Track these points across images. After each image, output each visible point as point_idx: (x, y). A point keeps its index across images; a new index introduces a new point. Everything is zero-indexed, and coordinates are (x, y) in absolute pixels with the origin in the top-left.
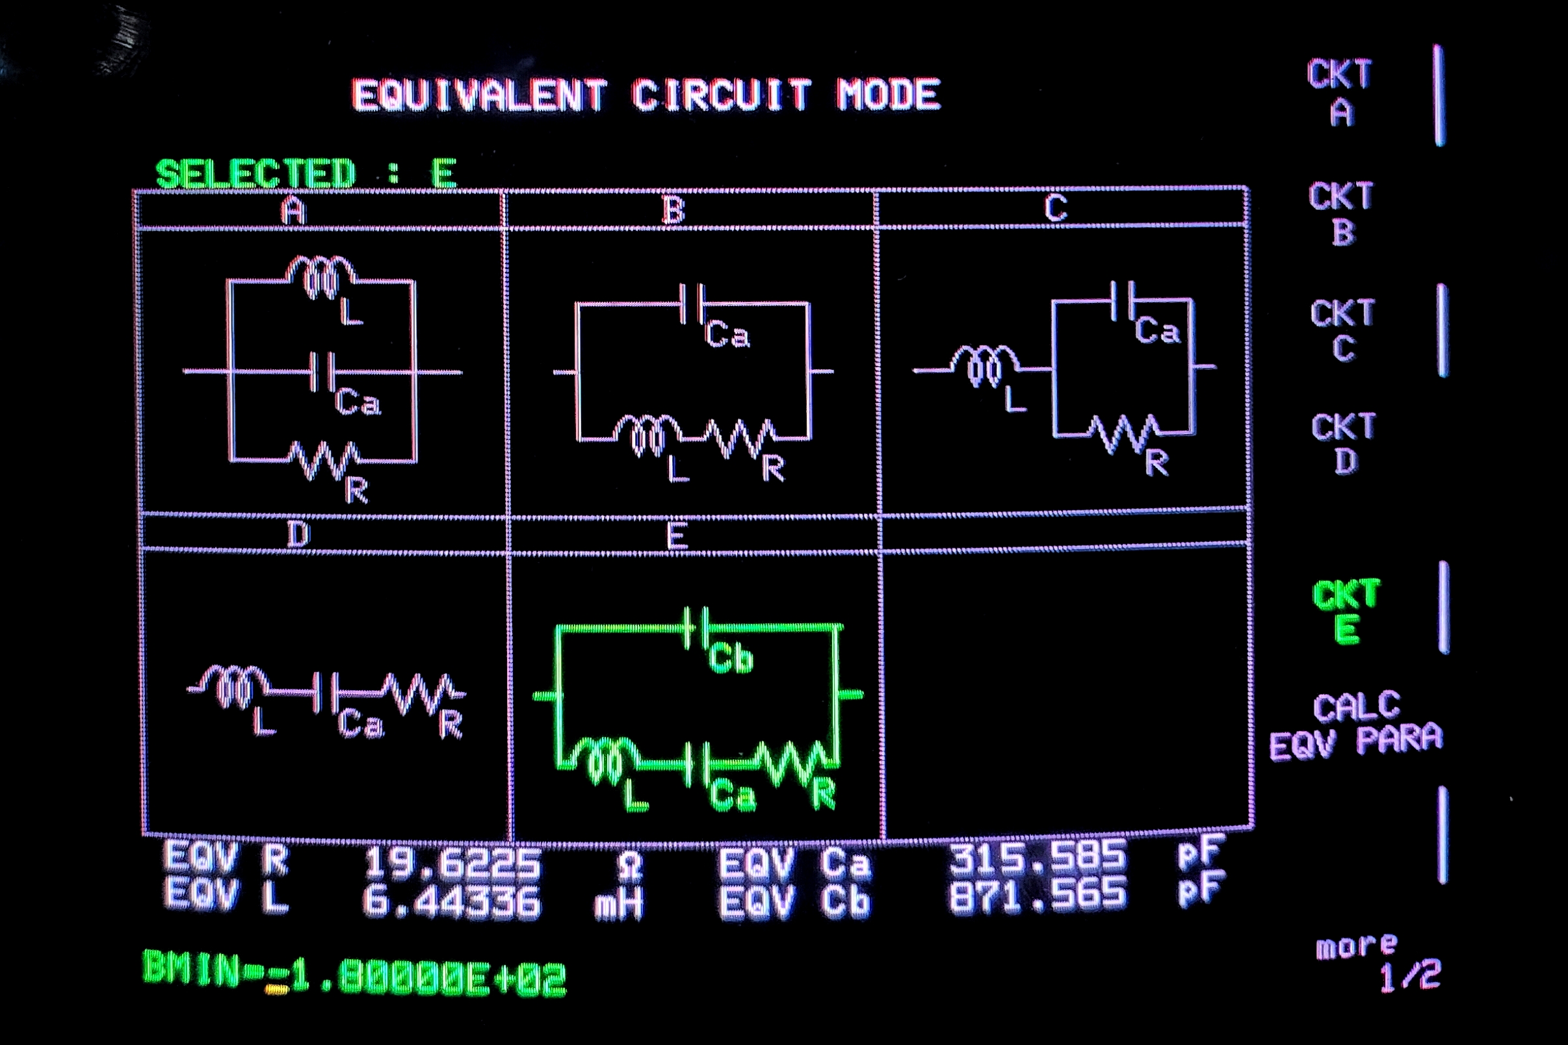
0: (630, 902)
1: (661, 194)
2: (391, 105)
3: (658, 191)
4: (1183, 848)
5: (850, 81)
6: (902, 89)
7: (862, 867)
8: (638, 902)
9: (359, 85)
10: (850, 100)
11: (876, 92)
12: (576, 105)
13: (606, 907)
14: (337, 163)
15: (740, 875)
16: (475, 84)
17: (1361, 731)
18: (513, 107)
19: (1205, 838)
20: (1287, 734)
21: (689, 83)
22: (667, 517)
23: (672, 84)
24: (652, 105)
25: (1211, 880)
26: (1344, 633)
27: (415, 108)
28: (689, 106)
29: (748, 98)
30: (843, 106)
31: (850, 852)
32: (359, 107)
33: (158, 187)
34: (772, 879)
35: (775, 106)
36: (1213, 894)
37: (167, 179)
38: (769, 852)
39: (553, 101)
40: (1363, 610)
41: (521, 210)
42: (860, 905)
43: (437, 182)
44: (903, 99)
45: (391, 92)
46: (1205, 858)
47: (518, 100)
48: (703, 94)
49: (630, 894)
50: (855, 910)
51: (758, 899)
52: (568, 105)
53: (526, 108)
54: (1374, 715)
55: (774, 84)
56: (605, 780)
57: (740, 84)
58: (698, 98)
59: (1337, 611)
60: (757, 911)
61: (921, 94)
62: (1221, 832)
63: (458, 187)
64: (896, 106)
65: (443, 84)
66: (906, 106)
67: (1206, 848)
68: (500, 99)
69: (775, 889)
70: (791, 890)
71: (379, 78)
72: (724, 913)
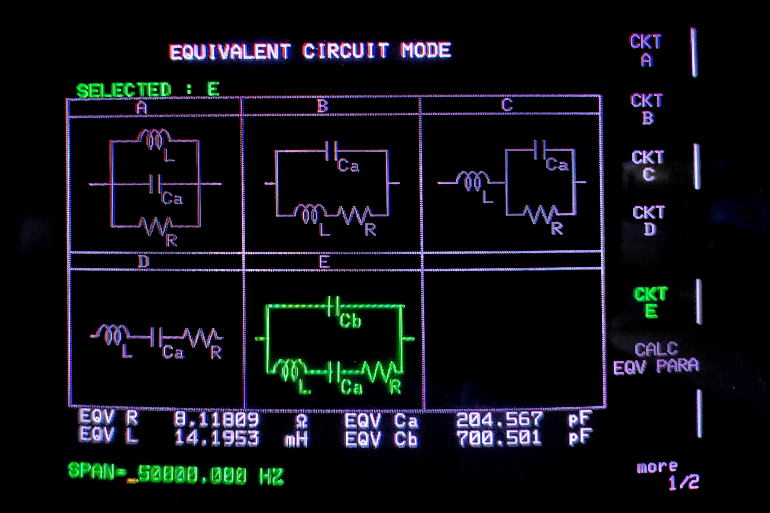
0: (302, 438)
1: (317, 98)
2: (188, 57)
3: (315, 97)
4: (571, 417)
5: (407, 44)
6: (433, 48)
7: (414, 423)
8: (305, 438)
9: (173, 47)
10: (407, 53)
11: (420, 49)
12: (276, 56)
13: (290, 441)
14: (162, 85)
15: (354, 426)
16: (228, 46)
17: (658, 361)
18: (246, 57)
19: (582, 412)
20: (622, 362)
21: (330, 45)
22: (319, 253)
23: (322, 45)
24: (313, 55)
25: (585, 432)
26: (650, 312)
27: (199, 58)
28: (330, 56)
29: (358, 52)
30: (404, 56)
31: (408, 415)
32: (173, 58)
33: (78, 97)
34: (370, 428)
35: (371, 56)
36: (585, 438)
37: (82, 94)
38: (368, 414)
39: (265, 54)
40: (659, 302)
41: (249, 106)
42: (413, 441)
43: (210, 93)
44: (433, 52)
45: (188, 51)
46: (582, 422)
47: (248, 54)
48: (336, 50)
49: (302, 435)
50: (411, 444)
51: (363, 437)
52: (272, 56)
53: (252, 57)
54: (665, 354)
55: (371, 45)
56: (290, 379)
57: (354, 45)
58: (334, 52)
59: (646, 302)
60: (364, 443)
61: (441, 50)
62: (589, 409)
63: (220, 95)
64: (430, 56)
65: (212, 47)
66: (434, 56)
67: (582, 417)
68: (239, 53)
69: (372, 433)
70: (379, 434)
71: (182, 44)
72: (347, 444)
